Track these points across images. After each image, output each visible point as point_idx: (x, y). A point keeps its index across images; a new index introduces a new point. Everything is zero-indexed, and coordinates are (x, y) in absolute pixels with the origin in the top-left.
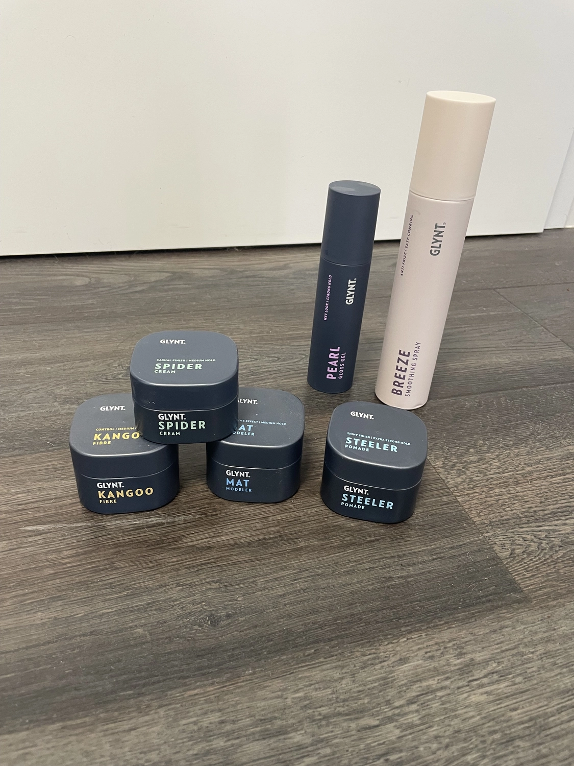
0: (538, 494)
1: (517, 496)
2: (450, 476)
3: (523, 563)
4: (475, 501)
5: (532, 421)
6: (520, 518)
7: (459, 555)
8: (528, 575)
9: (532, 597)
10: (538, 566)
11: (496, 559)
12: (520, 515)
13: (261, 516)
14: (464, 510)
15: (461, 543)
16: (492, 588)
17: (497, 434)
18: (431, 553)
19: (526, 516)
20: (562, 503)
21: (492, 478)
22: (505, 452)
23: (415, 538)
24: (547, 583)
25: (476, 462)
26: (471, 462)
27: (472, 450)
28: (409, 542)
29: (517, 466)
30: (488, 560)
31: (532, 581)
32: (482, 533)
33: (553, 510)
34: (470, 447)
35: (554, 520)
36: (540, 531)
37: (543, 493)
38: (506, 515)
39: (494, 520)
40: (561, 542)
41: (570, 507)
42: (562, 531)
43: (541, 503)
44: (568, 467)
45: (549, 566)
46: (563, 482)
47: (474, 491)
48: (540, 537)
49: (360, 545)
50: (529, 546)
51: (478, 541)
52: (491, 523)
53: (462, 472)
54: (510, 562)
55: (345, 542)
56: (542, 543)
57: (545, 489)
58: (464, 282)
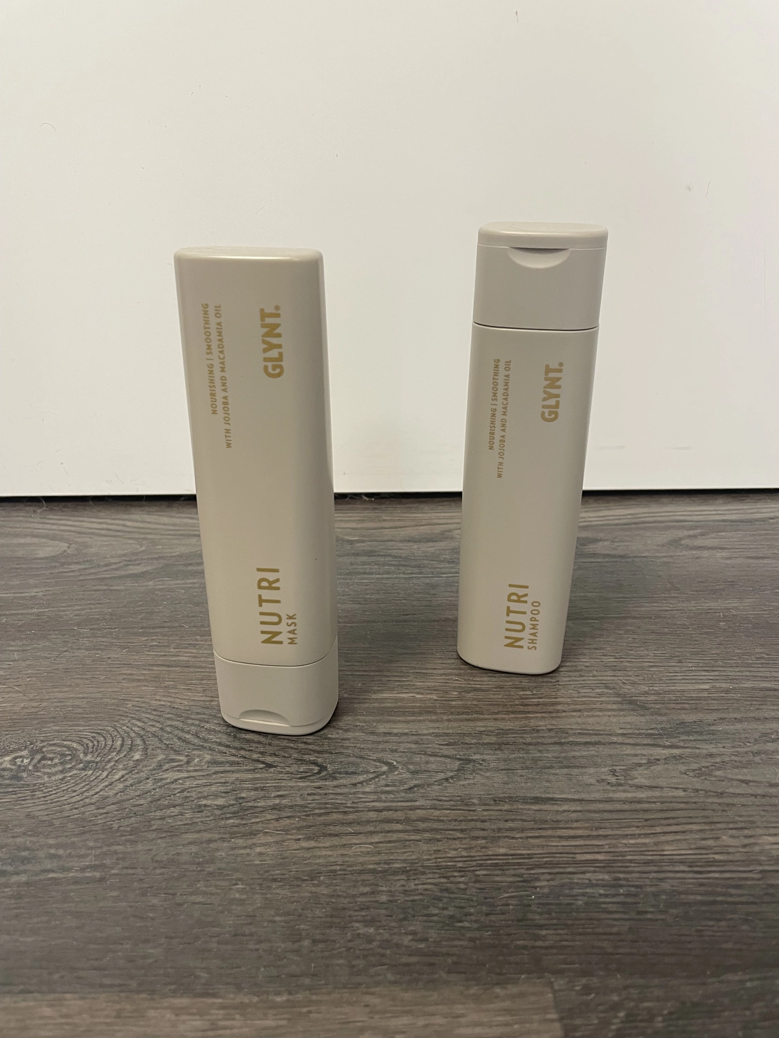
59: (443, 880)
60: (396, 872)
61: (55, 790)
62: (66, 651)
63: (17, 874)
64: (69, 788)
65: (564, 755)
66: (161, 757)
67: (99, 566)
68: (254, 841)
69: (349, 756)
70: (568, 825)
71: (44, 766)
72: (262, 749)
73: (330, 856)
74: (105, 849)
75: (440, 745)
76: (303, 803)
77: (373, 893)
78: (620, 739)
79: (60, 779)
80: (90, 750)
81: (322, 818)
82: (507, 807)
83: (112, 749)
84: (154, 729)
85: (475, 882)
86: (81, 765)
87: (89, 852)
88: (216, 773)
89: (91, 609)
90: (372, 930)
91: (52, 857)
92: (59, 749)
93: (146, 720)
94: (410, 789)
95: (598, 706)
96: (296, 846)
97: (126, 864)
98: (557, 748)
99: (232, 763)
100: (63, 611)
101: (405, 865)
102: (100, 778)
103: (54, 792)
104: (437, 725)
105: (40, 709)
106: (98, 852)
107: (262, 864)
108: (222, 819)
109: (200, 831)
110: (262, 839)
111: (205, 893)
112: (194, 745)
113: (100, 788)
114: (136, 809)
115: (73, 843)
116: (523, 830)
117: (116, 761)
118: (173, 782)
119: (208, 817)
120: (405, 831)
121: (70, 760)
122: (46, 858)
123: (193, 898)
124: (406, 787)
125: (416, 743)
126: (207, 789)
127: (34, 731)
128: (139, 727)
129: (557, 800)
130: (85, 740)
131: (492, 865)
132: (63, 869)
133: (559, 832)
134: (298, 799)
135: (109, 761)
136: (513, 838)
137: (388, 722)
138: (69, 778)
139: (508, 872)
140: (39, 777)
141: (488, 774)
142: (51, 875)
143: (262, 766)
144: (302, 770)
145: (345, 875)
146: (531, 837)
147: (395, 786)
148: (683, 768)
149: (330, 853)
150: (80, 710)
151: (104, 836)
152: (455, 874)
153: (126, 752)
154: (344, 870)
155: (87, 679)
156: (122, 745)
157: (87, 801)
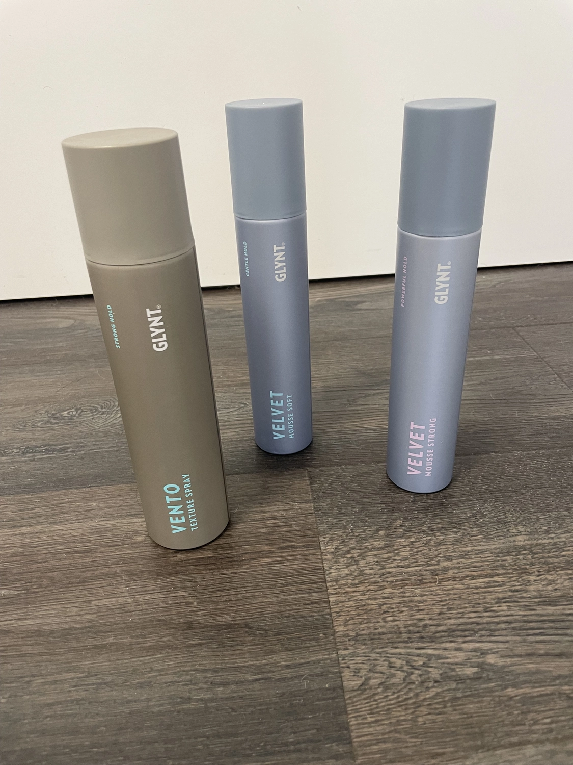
0: (441, 601)
1: (411, 601)
2: (335, 566)
3: (372, 700)
4: (351, 603)
5: (481, 498)
6: (401, 633)
7: (292, 678)
8: (370, 720)
9: (360, 753)
10: (390, 707)
11: (339, 689)
12: (402, 629)
13: (84, 599)
14: (330, 614)
15: (302, 661)
16: (311, 732)
17: (426, 512)
18: (259, 670)
19: (409, 631)
20: (470, 618)
21: (390, 573)
22: (425, 539)
23: (249, 647)
24: (391, 735)
25: (379, 549)
26: (374, 549)
27: (382, 533)
28: (237, 652)
29: (432, 559)
30: (327, 689)
31: (371, 729)
32: (338, 649)
33: (452, 627)
34: (381, 529)
35: (447, 642)
36: (419, 655)
37: (449, 600)
38: (382, 627)
39: (364, 632)
40: (441, 674)
41: (478, 624)
42: (450, 658)
43: (440, 614)
44: (503, 566)
45: (406, 709)
46: (486, 587)
47: (357, 588)
48: (414, 664)
49: (176, 649)
50: (394, 676)
51: (326, 660)
52: (357, 635)
53: (355, 561)
54: (355, 696)
55: (160, 643)
56: (412, 673)
57: (455, 594)
58: (480, 319)
62: (84, 369)
63: (80, 451)
64: (97, 421)
69: (226, 402)
71: (83, 414)
74: (117, 441)
78: (354, 388)
79: (92, 418)
80: (104, 407)
83: (114, 406)
86: (101, 413)
87: (110, 442)
89: (92, 350)
90: (235, 459)
91: (94, 445)
92: (89, 408)
100: (78, 352)
103: (90, 423)
105: (77, 393)
106: (114, 442)
113: (111, 420)
115: (103, 440)
121: (95, 411)
122: (91, 445)
127: (75, 402)
130: (100, 404)
132: (100, 448)
137: (245, 388)
138: (96, 418)
142: (95, 451)
147: (247, 411)
148: (380, 397)
150: (96, 392)
151: (116, 437)
157: (106, 425)
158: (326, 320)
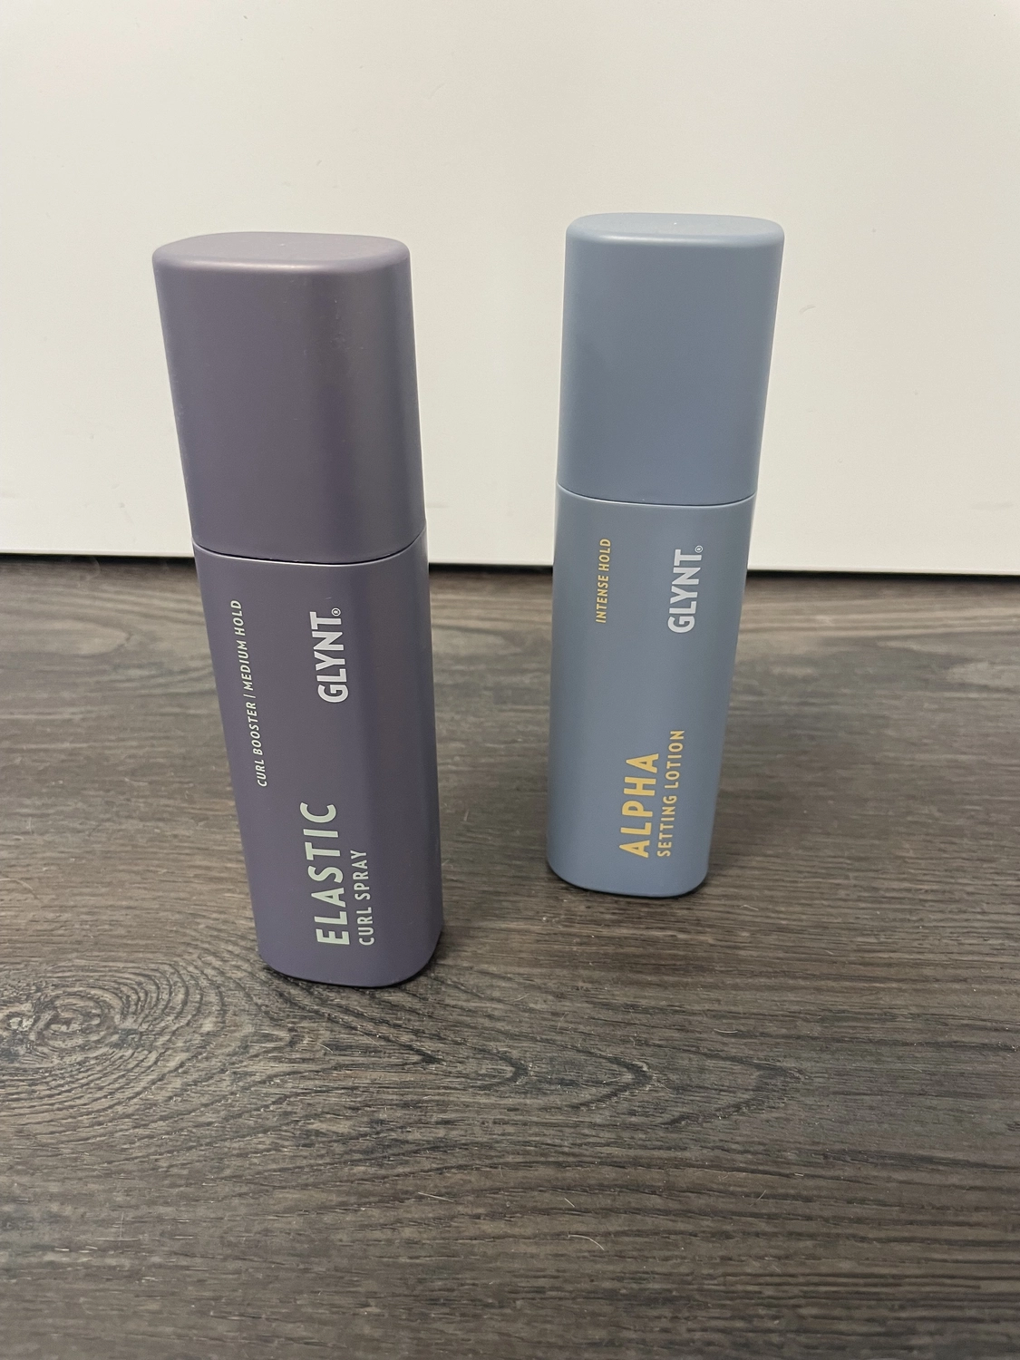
59: (739, 1324)
60: (653, 1300)
61: (68, 1083)
62: (108, 820)
64: (92, 1081)
65: (943, 1068)
66: (249, 1029)
67: (171, 673)
68: (401, 1213)
69: (565, 1048)
70: (961, 1218)
71: (55, 1035)
72: (417, 1025)
73: (532, 1256)
74: (144, 1210)
75: (723, 1035)
76: (485, 1139)
77: (611, 1343)
79: (79, 1063)
80: (133, 1008)
81: (520, 1174)
82: (849, 1172)
83: (167, 1009)
84: (240, 974)
85: (798, 1332)
86: (115, 1038)
87: (115, 1214)
88: (338, 1067)
89: (153, 746)
91: (54, 1219)
92: (81, 1003)
93: (226, 955)
94: (675, 1121)
95: (997, 972)
96: (472, 1231)
97: (176, 1246)
98: (930, 1053)
99: (367, 1050)
100: (110, 748)
101: (669, 1286)
102: (145, 1064)
103: (67, 1088)
104: (714, 994)
105: (58, 925)
106: (131, 1215)
107: (411, 1265)
108: (345, 1162)
109: (307, 1185)
110: (413, 1210)
111: (310, 1319)
112: (303, 1009)
113: (143, 1084)
114: (201, 1131)
115: (91, 1195)
116: (879, 1223)
117: (174, 1033)
118: (263, 1082)
119: (322, 1156)
120: (666, 1212)
121: (98, 1025)
122: (42, 1220)
123: (288, 1328)
124: (667, 1117)
125: (682, 1029)
126: (320, 1098)
127: (44, 967)
128: (214, 968)
129: (940, 1162)
130: (124, 989)
131: (827, 1296)
132: (74, 1248)
133: (948, 1232)
134: (477, 1130)
135: (161, 1033)
136: (863, 1239)
138: (92, 1062)
139: (857, 1314)
140: (45, 1056)
141: (809, 1101)
142: (50, 1257)
143: (416, 1058)
144: (483, 1072)
145: (560, 1299)
146: (896, 1240)
147: (646, 1114)
149: (533, 1250)
150: (122, 931)
151: (142, 1184)
152: (762, 1311)
153: (190, 1017)
154: (558, 1289)
155: (137, 873)
156: (185, 1003)
157: (119, 1109)
158: (864, 712)
